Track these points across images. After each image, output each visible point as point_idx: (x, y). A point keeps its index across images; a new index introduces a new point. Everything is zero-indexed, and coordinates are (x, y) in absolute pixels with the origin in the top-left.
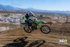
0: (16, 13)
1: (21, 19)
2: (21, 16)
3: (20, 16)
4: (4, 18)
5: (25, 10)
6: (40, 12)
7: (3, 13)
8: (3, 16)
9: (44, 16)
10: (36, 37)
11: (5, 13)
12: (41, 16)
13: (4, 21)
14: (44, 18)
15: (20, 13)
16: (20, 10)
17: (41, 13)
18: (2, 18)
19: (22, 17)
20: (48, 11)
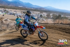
0: (34, 11)
1: (39, 17)
2: (39, 13)
3: (37, 14)
4: (23, 14)
5: (43, 8)
6: (58, 11)
7: (23, 10)
8: (22, 13)
9: (62, 16)
10: (53, 37)
11: (24, 10)
12: (60, 16)
13: (23, 17)
14: (63, 18)
15: (38, 11)
16: (38, 8)
17: (60, 13)
18: (21, 14)
19: (40, 15)
20: (67, 11)
